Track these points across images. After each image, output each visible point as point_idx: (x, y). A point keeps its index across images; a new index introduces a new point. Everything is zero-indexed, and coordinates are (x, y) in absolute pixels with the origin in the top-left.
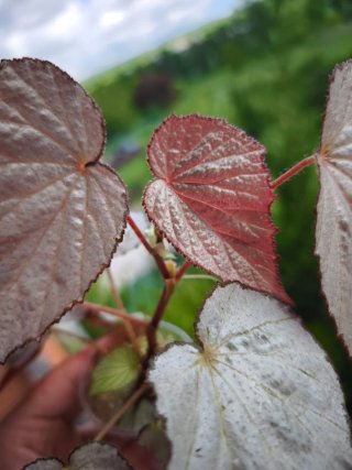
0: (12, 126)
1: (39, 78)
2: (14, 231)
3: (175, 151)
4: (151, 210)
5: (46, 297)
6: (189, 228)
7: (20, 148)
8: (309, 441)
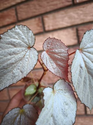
0: (16, 40)
1: (23, 29)
2: (13, 62)
3: (49, 45)
4: (42, 58)
5: (18, 75)
6: (50, 63)
7: (17, 45)
8: (67, 115)
